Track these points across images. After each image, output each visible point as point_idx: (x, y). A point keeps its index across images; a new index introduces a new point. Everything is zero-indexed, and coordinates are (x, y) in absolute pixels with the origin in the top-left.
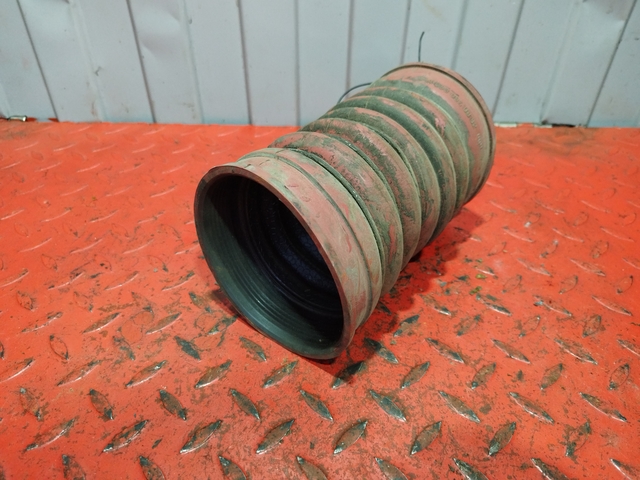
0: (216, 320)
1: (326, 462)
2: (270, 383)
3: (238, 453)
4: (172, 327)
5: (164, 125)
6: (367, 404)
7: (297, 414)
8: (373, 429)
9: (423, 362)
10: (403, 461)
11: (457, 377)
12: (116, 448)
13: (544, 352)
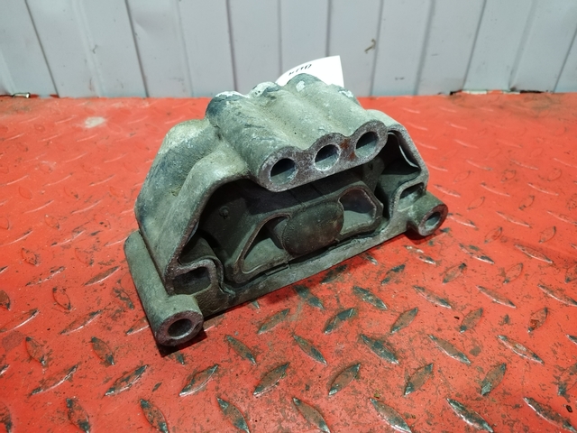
1: (322, 403)
2: (264, 329)
3: (235, 395)
5: (157, 99)
6: (359, 348)
7: (291, 359)
8: (366, 371)
9: (411, 307)
10: (397, 402)
11: (446, 321)
12: (117, 391)
13: (528, 296)
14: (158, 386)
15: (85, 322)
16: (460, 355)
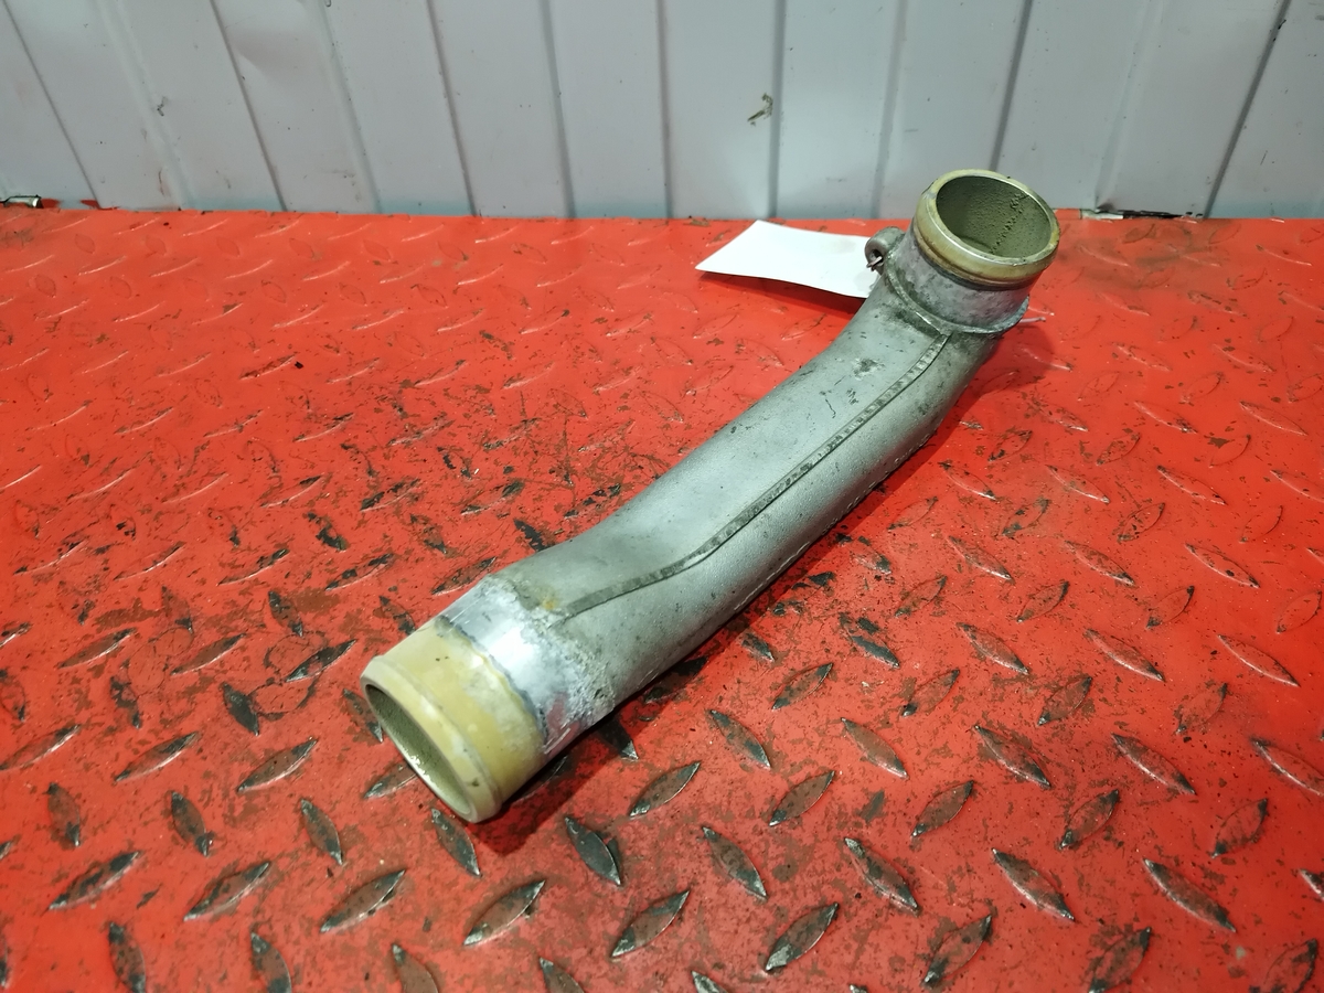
0: (307, 654)
1: (444, 961)
2: (379, 790)
3: (287, 929)
4: (222, 663)
5: (303, 214)
6: (553, 845)
7: (415, 857)
8: (552, 899)
9: (689, 760)
10: (593, 970)
11: (749, 796)
12: (71, 904)
13: (945, 751)
14: (148, 896)
15: (45, 751)
16: (749, 876)
